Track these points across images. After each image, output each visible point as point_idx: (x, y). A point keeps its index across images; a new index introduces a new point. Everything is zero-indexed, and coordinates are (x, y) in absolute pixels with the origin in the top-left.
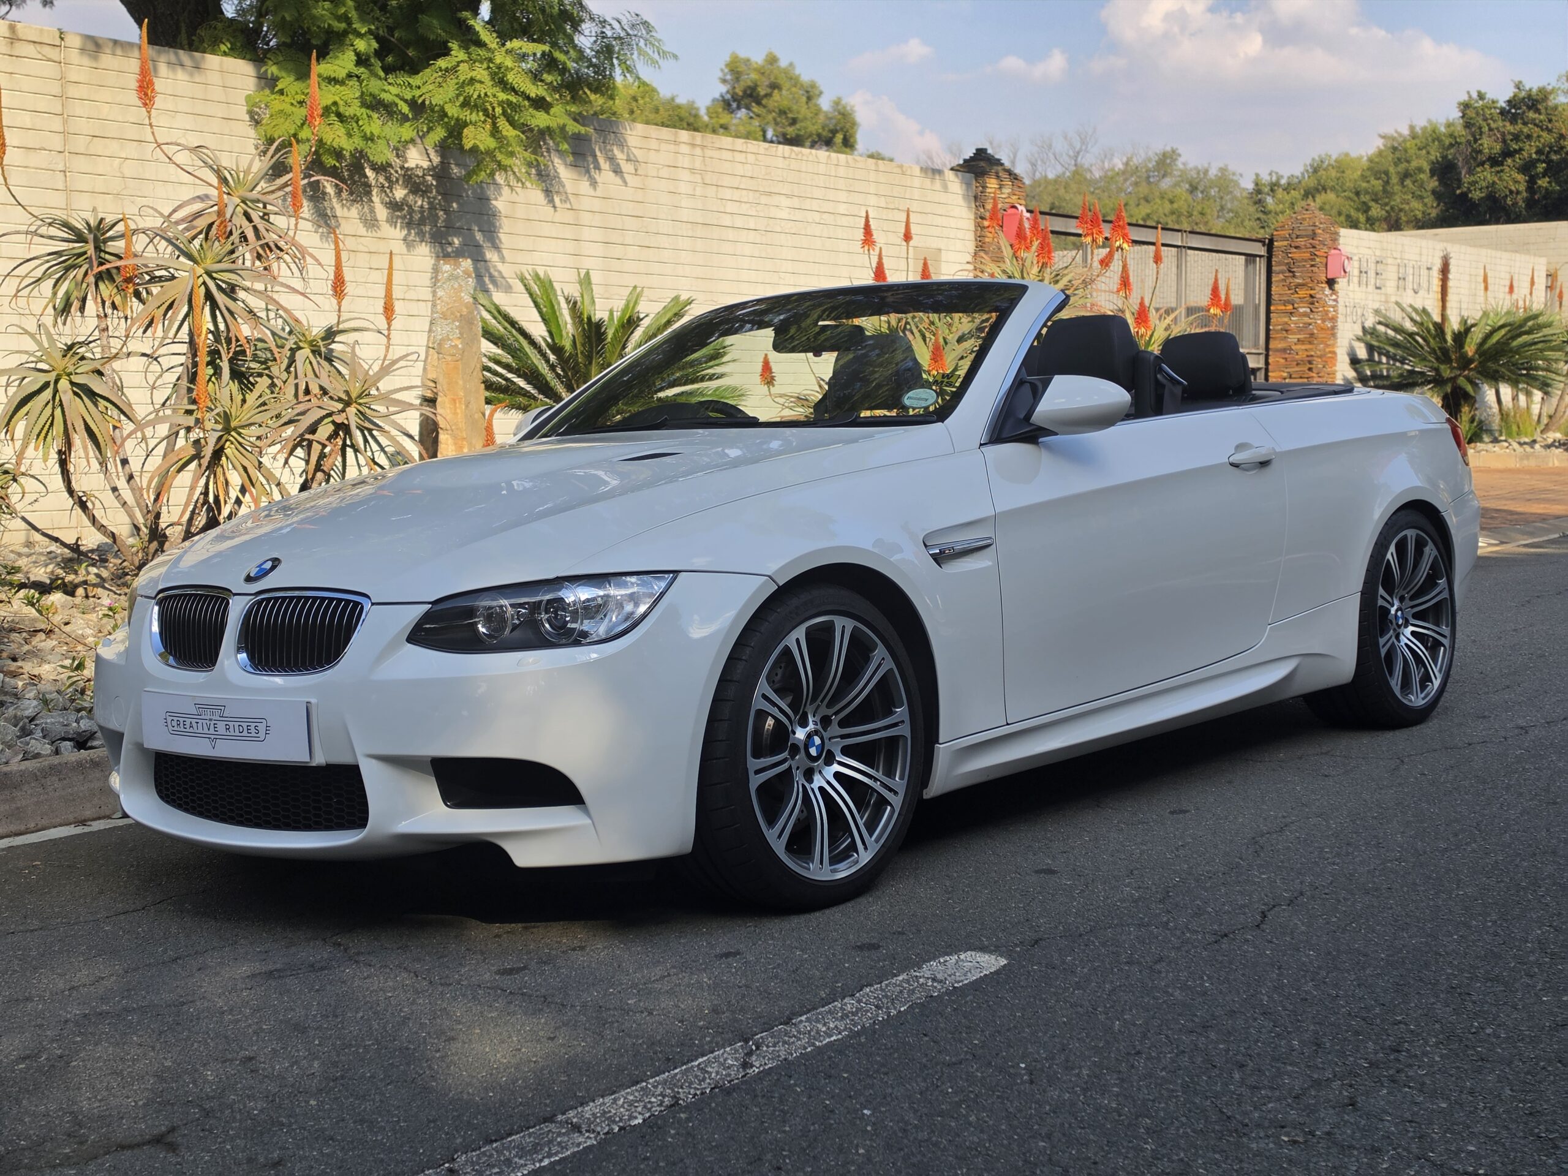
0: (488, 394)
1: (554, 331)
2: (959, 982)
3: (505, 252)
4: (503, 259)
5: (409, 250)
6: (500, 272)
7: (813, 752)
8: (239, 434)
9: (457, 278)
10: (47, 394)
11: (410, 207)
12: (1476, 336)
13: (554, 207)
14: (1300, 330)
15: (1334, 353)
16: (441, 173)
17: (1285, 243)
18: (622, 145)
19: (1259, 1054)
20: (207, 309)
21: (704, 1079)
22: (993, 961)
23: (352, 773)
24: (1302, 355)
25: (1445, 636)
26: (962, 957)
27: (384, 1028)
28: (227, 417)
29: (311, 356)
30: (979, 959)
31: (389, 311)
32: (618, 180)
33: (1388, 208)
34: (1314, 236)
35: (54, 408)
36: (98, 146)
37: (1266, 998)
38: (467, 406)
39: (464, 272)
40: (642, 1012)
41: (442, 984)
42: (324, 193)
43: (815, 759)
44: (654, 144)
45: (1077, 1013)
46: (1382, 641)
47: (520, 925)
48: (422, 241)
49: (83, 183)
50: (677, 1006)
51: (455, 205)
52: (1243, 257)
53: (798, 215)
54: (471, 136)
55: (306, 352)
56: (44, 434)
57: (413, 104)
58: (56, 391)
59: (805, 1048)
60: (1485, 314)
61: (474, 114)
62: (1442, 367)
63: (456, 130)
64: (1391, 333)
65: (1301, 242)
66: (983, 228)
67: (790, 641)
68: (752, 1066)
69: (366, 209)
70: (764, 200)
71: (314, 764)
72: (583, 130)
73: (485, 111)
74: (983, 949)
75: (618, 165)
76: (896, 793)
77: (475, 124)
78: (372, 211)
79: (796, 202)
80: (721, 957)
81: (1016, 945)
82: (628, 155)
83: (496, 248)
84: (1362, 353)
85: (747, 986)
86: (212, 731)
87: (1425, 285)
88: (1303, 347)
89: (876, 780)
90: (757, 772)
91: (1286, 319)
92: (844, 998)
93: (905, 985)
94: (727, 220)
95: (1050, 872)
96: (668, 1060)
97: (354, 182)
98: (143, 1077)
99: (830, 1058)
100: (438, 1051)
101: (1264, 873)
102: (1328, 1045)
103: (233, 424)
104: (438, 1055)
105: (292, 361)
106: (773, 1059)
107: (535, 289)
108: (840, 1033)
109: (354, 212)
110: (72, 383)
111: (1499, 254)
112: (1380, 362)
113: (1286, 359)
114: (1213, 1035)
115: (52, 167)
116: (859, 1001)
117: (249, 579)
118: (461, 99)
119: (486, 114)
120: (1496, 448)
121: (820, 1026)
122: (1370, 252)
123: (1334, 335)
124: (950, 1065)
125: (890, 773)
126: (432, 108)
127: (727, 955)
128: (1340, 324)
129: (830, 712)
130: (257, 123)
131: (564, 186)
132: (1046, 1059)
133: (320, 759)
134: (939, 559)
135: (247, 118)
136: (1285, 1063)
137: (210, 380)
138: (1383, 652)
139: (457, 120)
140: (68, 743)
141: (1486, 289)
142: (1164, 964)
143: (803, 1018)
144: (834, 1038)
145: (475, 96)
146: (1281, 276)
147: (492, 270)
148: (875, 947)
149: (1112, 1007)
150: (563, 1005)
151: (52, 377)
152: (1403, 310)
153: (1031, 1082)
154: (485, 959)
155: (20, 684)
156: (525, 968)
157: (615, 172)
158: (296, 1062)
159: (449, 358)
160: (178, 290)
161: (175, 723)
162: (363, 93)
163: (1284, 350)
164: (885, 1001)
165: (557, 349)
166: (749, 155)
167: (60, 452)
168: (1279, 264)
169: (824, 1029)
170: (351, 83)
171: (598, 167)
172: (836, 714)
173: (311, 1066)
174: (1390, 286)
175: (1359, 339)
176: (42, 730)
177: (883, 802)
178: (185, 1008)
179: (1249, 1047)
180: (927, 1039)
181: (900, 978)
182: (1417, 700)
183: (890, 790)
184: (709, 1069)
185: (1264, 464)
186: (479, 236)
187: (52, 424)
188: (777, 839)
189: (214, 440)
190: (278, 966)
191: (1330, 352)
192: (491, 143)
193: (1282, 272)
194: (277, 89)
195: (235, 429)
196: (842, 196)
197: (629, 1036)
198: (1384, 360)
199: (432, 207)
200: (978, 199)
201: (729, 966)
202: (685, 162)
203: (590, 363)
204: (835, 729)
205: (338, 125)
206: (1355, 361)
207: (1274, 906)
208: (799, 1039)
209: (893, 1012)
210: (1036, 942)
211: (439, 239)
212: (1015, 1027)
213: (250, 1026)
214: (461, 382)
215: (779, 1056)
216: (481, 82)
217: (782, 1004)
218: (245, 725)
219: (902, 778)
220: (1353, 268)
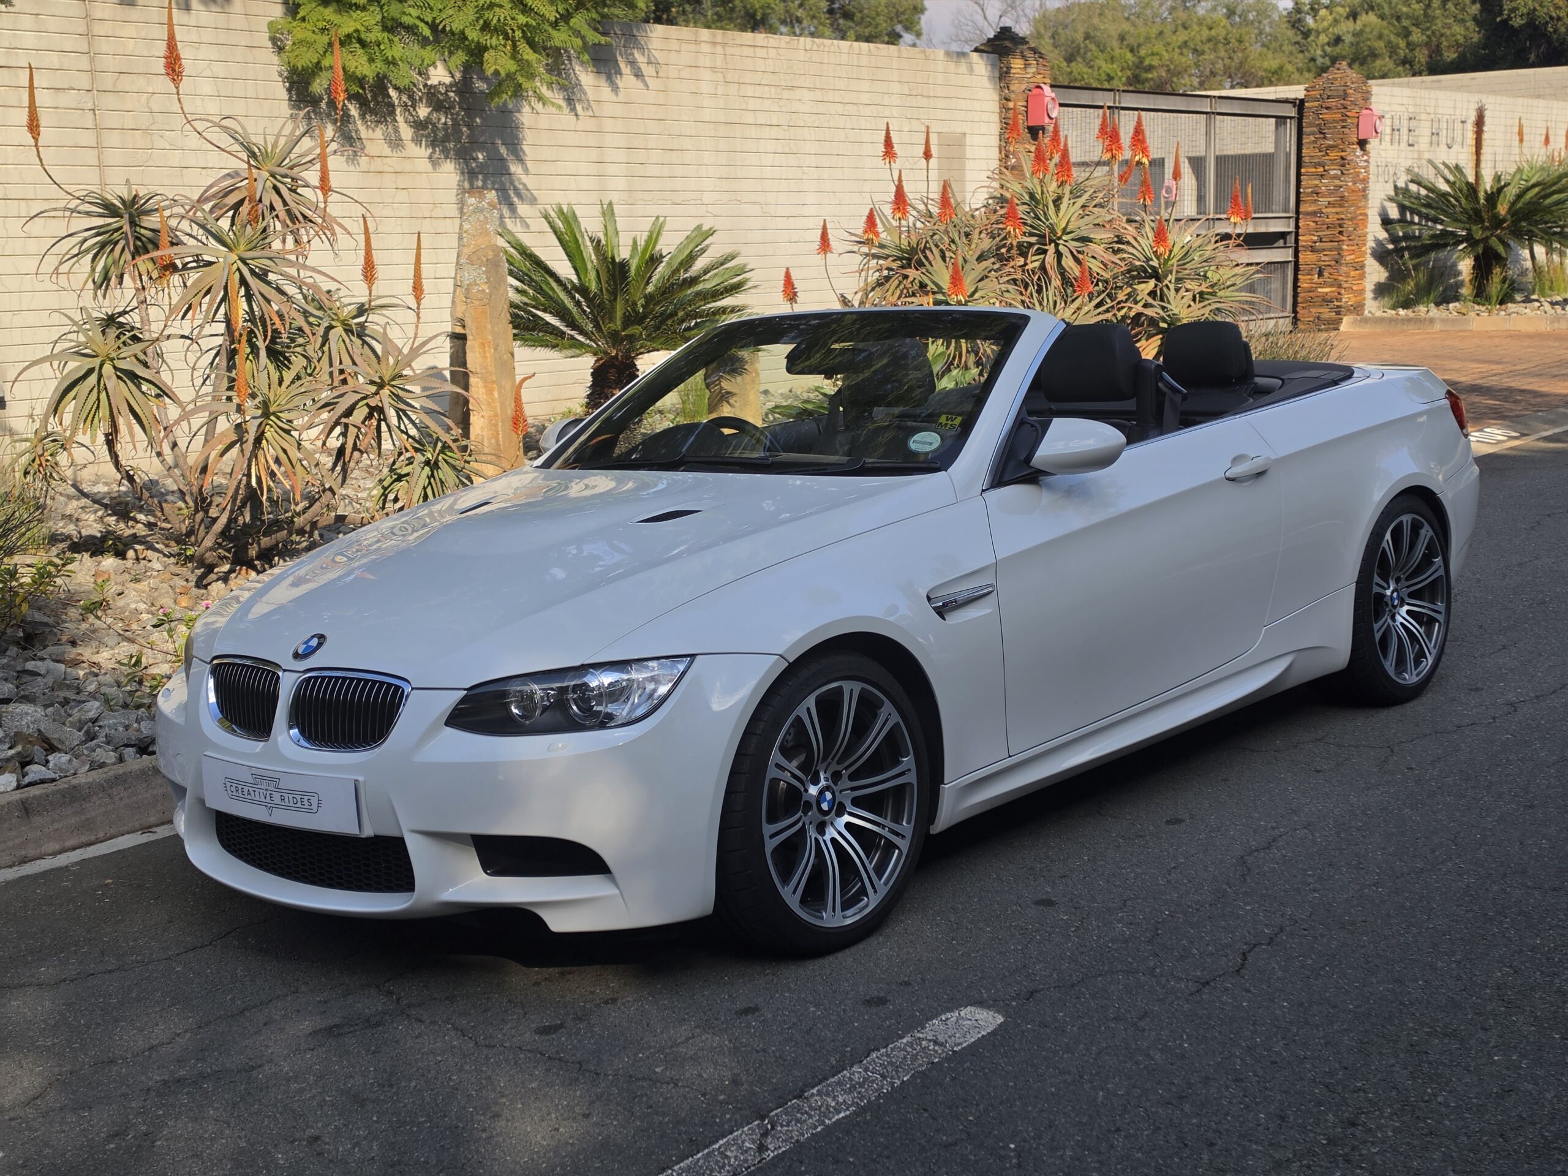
0: (515, 331)
1: (579, 265)
2: (957, 1045)
3: (529, 164)
4: (526, 171)
5: (434, 169)
6: (524, 185)
7: (825, 806)
8: (278, 418)
9: (482, 210)
10: (93, 379)
11: (434, 125)
12: (1511, 192)
13: (576, 115)
14: (1331, 193)
15: (1366, 215)
16: (463, 87)
17: (1316, 104)
18: (641, 49)
19: (1227, 1130)
20: (242, 292)
21: (723, 1167)
22: (990, 1019)
23: (399, 844)
24: (1332, 219)
25: (1440, 613)
26: (962, 1014)
27: (435, 1100)
28: (265, 404)
29: (343, 334)
30: (977, 1017)
31: (418, 289)
32: (640, 84)
33: (1428, 33)
34: (1345, 96)
35: (99, 392)
36: (125, 82)
37: (1239, 1061)
38: (496, 349)
39: (488, 204)
40: (668, 1083)
41: (486, 1046)
42: (349, 116)
43: (826, 813)
44: (674, 45)
45: (1065, 1081)
46: (1376, 626)
47: (557, 970)
48: (447, 158)
49: (112, 120)
50: (700, 1075)
51: (478, 120)
52: (1274, 120)
53: (821, 108)
54: (491, 60)
55: (339, 330)
56: (89, 418)
57: (433, 27)
58: (100, 376)
59: (816, 1127)
60: (1519, 170)
61: (494, 38)
62: (1474, 228)
63: (478, 52)
64: (1423, 192)
65: (1332, 103)
66: (1008, 109)
67: (801, 711)
68: (767, 1149)
69: (390, 129)
70: (786, 94)
71: (364, 836)
72: (603, 40)
73: (507, 37)
74: (981, 1004)
75: (639, 68)
76: (903, 837)
77: (495, 48)
78: (396, 130)
79: (818, 95)
80: (741, 1014)
81: (1013, 999)
82: (649, 58)
83: (521, 161)
84: (1394, 213)
85: (764, 1051)
86: (268, 800)
87: (1459, 139)
88: (1334, 210)
89: (884, 827)
90: (772, 836)
91: (1317, 182)
92: (851, 1067)
93: (909, 1049)
94: (749, 118)
95: (1049, 903)
96: (691, 1140)
97: (377, 103)
98: (221, 1161)
99: (838, 1139)
100: (484, 1130)
101: (1248, 904)
102: (1292, 1118)
103: (272, 409)
104: (484, 1136)
105: (325, 339)
106: (785, 1141)
107: (560, 224)
108: (848, 1109)
109: (379, 133)
110: (115, 368)
111: (1536, 102)
112: (1412, 223)
113: (1316, 222)
114: (1187, 1108)
115: (80, 106)
116: (866, 1070)
117: (297, 656)
118: (481, 22)
119: (506, 37)
120: (1527, 310)
121: (830, 1100)
122: (1403, 108)
123: (1365, 197)
124: (947, 1146)
125: (897, 820)
126: (452, 33)
127: (747, 1011)
128: (1371, 185)
129: (840, 768)
130: (280, 49)
131: (585, 94)
132: (1034, 1139)
133: (368, 832)
134: (941, 612)
135: (269, 44)
136: (1250, 1141)
137: (247, 358)
138: (1378, 636)
139: (478, 43)
140: (131, 749)
141: (1521, 140)
142: (1148, 1020)
143: (815, 1091)
144: (842, 1115)
145: (495, 21)
146: (1312, 138)
147: (516, 183)
148: (881, 1001)
149: (1097, 1074)
150: (597, 1074)
151: (96, 362)
152: (1436, 167)
153: (1019, 1166)
154: (525, 1014)
155: (81, 673)
156: (561, 1026)
157: (636, 76)
158: (357, 1144)
159: (477, 303)
160: (216, 276)
161: (233, 789)
162: (383, 17)
163: (1314, 213)
164: (890, 1069)
165: (583, 290)
166: (770, 50)
167: (107, 435)
168: (1310, 125)
169: (833, 1104)
170: (372, 9)
171: (619, 72)
172: (846, 768)
173: (371, 1148)
174: (1424, 142)
175: (1391, 199)
176: (106, 736)
177: (891, 846)
178: (254, 1073)
179: (1220, 1122)
180: (926, 1115)
181: (905, 1041)
182: (1411, 678)
183: (897, 834)
184: (729, 1153)
185: (1260, 474)
186: (503, 150)
187: (98, 407)
188: (791, 895)
189: (255, 429)
190: (337, 1021)
191: (1361, 214)
192: (512, 66)
193: (1313, 134)
194: (299, 16)
195: (274, 414)
196: (865, 86)
197: (657, 1113)
198: (1416, 219)
199: (456, 124)
200: (1003, 76)
201: (749, 1026)
202: (707, 61)
203: (615, 299)
204: (845, 783)
205: (360, 51)
206: (1386, 222)
207: (1255, 946)
208: (810, 1117)
209: (897, 1082)
210: (1032, 994)
211: (463, 155)
212: (1008, 1099)
213: (314, 1097)
214: (489, 326)
215: (792, 1137)
216: (501, 6)
217: (797, 1073)
218: (298, 797)
219: (909, 822)
220: (1385, 127)
